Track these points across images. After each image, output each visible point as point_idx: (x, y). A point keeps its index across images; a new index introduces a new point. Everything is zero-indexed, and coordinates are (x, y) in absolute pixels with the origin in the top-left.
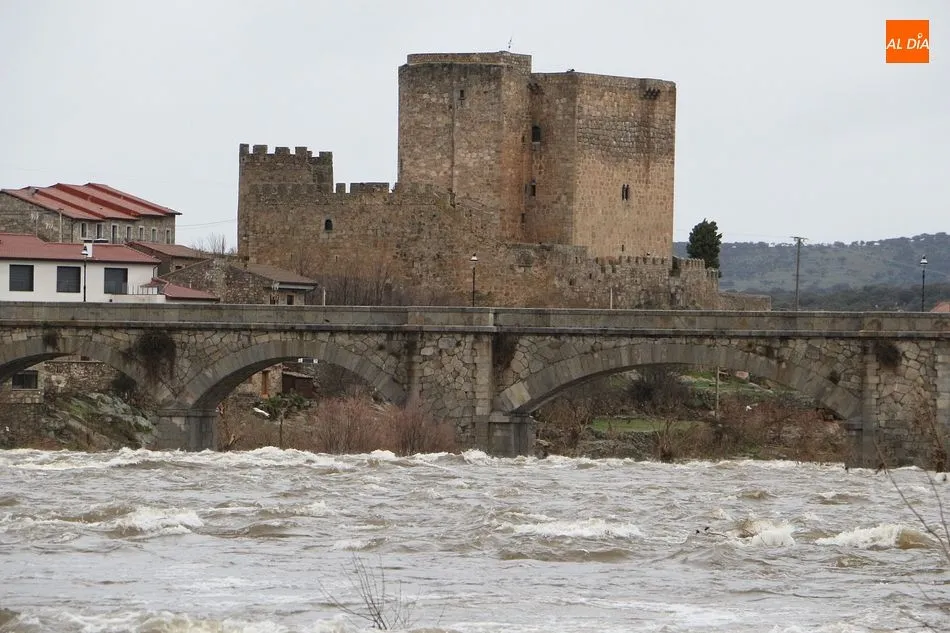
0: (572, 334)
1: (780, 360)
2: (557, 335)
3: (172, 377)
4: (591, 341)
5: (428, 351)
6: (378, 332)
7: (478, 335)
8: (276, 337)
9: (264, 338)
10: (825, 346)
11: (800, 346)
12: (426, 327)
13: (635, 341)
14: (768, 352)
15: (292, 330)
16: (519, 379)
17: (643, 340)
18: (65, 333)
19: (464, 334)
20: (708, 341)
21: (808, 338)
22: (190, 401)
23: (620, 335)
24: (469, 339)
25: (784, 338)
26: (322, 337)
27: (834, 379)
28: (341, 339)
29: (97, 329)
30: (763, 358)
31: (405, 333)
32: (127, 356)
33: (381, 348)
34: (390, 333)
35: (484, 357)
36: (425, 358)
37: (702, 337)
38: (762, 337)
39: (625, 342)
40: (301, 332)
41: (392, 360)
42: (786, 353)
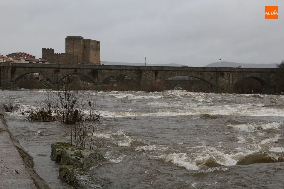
0: (168, 71)
1: (203, 75)
2: (165, 71)
3: (97, 78)
4: (171, 72)
5: (144, 73)
6: (134, 70)
7: (153, 71)
8: (116, 71)
9: (114, 71)
10: (210, 73)
11: (206, 73)
12: (144, 69)
13: (179, 72)
14: (201, 74)
15: (119, 70)
16: (159, 78)
17: (180, 72)
18: (78, 70)
19: (150, 70)
20: (191, 72)
21: (207, 71)
22: (101, 82)
23: (176, 71)
24: (151, 71)
25: (204, 72)
26: (124, 71)
27: (212, 78)
28: (128, 71)
29: (84, 69)
30: (200, 75)
31: (140, 70)
32: (89, 74)
33: (134, 73)
34: (136, 70)
35: (154, 75)
36: (143, 75)
37: (190, 71)
38: (200, 71)
39: (177, 72)
40: (120, 70)
41: (136, 75)
42: (204, 74)
